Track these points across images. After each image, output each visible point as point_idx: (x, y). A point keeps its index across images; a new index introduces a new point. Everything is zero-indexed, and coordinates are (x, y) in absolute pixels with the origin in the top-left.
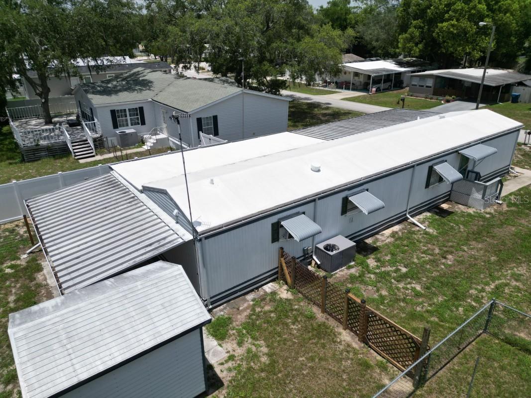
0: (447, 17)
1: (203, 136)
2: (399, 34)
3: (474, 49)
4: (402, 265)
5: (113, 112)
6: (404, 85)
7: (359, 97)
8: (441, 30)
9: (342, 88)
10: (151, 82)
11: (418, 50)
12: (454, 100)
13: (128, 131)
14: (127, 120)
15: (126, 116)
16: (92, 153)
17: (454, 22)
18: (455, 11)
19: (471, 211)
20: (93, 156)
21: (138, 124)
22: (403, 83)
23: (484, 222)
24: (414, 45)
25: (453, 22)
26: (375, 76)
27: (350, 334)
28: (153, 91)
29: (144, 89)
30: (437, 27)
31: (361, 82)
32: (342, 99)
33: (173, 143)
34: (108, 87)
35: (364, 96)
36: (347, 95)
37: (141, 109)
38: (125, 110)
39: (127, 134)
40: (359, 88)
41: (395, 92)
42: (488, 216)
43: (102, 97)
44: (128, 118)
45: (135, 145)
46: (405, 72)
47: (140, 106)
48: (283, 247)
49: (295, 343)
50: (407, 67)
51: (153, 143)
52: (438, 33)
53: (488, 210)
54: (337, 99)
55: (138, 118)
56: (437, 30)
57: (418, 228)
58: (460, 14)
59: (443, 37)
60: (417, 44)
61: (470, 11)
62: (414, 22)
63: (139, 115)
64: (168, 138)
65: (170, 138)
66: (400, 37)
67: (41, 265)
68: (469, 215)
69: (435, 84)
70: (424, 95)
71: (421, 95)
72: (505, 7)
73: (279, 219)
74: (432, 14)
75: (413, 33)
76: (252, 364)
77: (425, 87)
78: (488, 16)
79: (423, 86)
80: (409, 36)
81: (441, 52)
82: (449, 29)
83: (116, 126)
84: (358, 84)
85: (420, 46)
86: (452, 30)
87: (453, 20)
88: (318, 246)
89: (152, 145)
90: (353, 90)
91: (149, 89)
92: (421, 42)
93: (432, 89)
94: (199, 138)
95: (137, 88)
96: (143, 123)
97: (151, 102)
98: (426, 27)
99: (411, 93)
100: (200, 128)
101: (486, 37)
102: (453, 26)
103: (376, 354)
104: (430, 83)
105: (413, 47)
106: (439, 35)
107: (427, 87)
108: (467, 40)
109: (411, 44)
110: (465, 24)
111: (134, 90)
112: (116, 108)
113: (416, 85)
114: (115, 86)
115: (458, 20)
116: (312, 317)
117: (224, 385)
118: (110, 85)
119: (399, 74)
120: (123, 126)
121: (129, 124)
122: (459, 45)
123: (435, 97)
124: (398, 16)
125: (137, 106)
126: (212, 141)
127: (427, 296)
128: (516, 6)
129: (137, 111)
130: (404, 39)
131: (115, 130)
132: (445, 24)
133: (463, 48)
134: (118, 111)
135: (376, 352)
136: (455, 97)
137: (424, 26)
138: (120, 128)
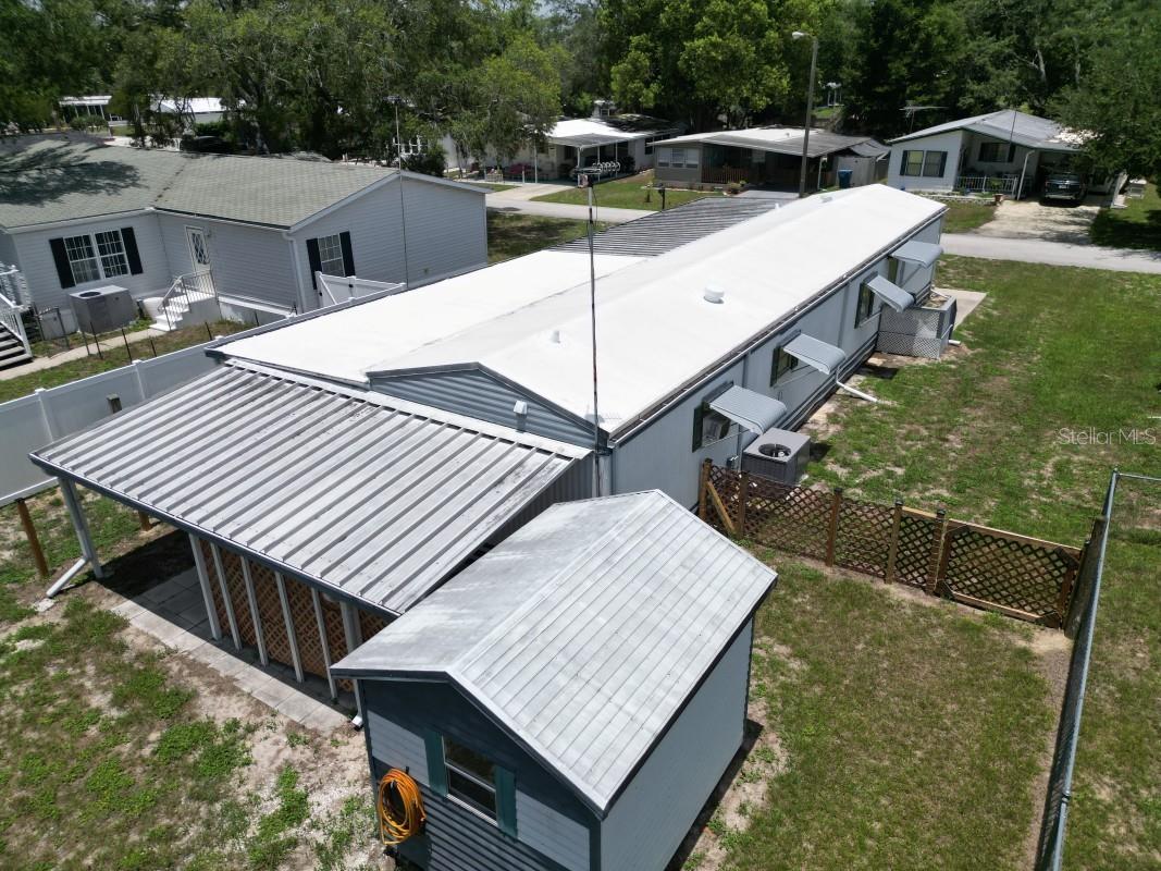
0: (699, 28)
1: (327, 282)
2: (609, 65)
3: (754, 92)
4: (889, 464)
5: (57, 245)
6: (637, 167)
7: (562, 193)
8: (693, 57)
9: (521, 180)
10: (130, 168)
11: (651, 95)
12: (745, 189)
13: (105, 291)
14: (93, 264)
15: (91, 254)
16: (22, 353)
17: (715, 38)
18: (714, 16)
19: (921, 362)
20: (28, 361)
21: (125, 272)
22: (633, 163)
23: (954, 376)
24: (641, 84)
25: (713, 39)
26: (586, 150)
27: (903, 589)
28: (147, 187)
29: (122, 184)
30: (683, 48)
31: (553, 164)
32: (532, 200)
33: (235, 308)
34: (20, 184)
35: (570, 191)
36: (534, 191)
37: (129, 233)
38: (87, 238)
39: (104, 298)
40: (551, 177)
41: (625, 181)
42: (953, 366)
43: (17, 207)
44: (98, 257)
45: (127, 324)
46: (635, 141)
47: (126, 225)
48: (710, 457)
49: (825, 626)
50: (634, 131)
51: (183, 314)
52: (686, 61)
53: (946, 357)
54: (523, 199)
55: (121, 257)
56: (684, 56)
57: (864, 402)
58: (723, 24)
59: (698, 69)
60: (647, 84)
61: (740, 17)
62: (635, 39)
63: (123, 250)
64: (216, 298)
65: (221, 299)
66: (613, 69)
67: (114, 615)
68: (924, 369)
69: (704, 159)
70: (685, 183)
71: (681, 183)
72: (796, 10)
73: (704, 398)
74: (668, 21)
75: (637, 60)
76: (782, 678)
77: (684, 167)
78: (770, 25)
79: (680, 165)
80: (630, 67)
81: (697, 98)
82: (708, 53)
83: (67, 280)
84: (547, 168)
85: (654, 87)
86: (713, 54)
87: (712, 34)
88: (748, 450)
89: (180, 319)
90: (542, 180)
91: (134, 185)
92: (654, 79)
93: (699, 169)
94: (315, 287)
95: (102, 182)
96: (137, 268)
97: (153, 213)
98: (660, 49)
99: (661, 181)
100: (316, 265)
101: (772, 67)
102: (715, 45)
103: (969, 609)
104: (694, 158)
105: (641, 89)
106: (689, 67)
107: (689, 166)
108: (742, 74)
109: (637, 84)
110: (736, 42)
111: (96, 189)
112: (66, 235)
113: (667, 165)
114: (40, 182)
115: (721, 35)
116: (817, 579)
117: (762, 727)
118: (22, 179)
119: (624, 144)
120: (87, 280)
121: (102, 273)
122: (729, 84)
123: (708, 186)
124: (601, 27)
125: (117, 227)
126: (355, 289)
127: (969, 503)
128: (814, 8)
129: (117, 238)
130: (622, 74)
131: (66, 290)
132: (700, 42)
133: (737, 89)
134: (69, 240)
135: (967, 604)
136: (744, 182)
137: (656, 47)
138: (78, 286)
